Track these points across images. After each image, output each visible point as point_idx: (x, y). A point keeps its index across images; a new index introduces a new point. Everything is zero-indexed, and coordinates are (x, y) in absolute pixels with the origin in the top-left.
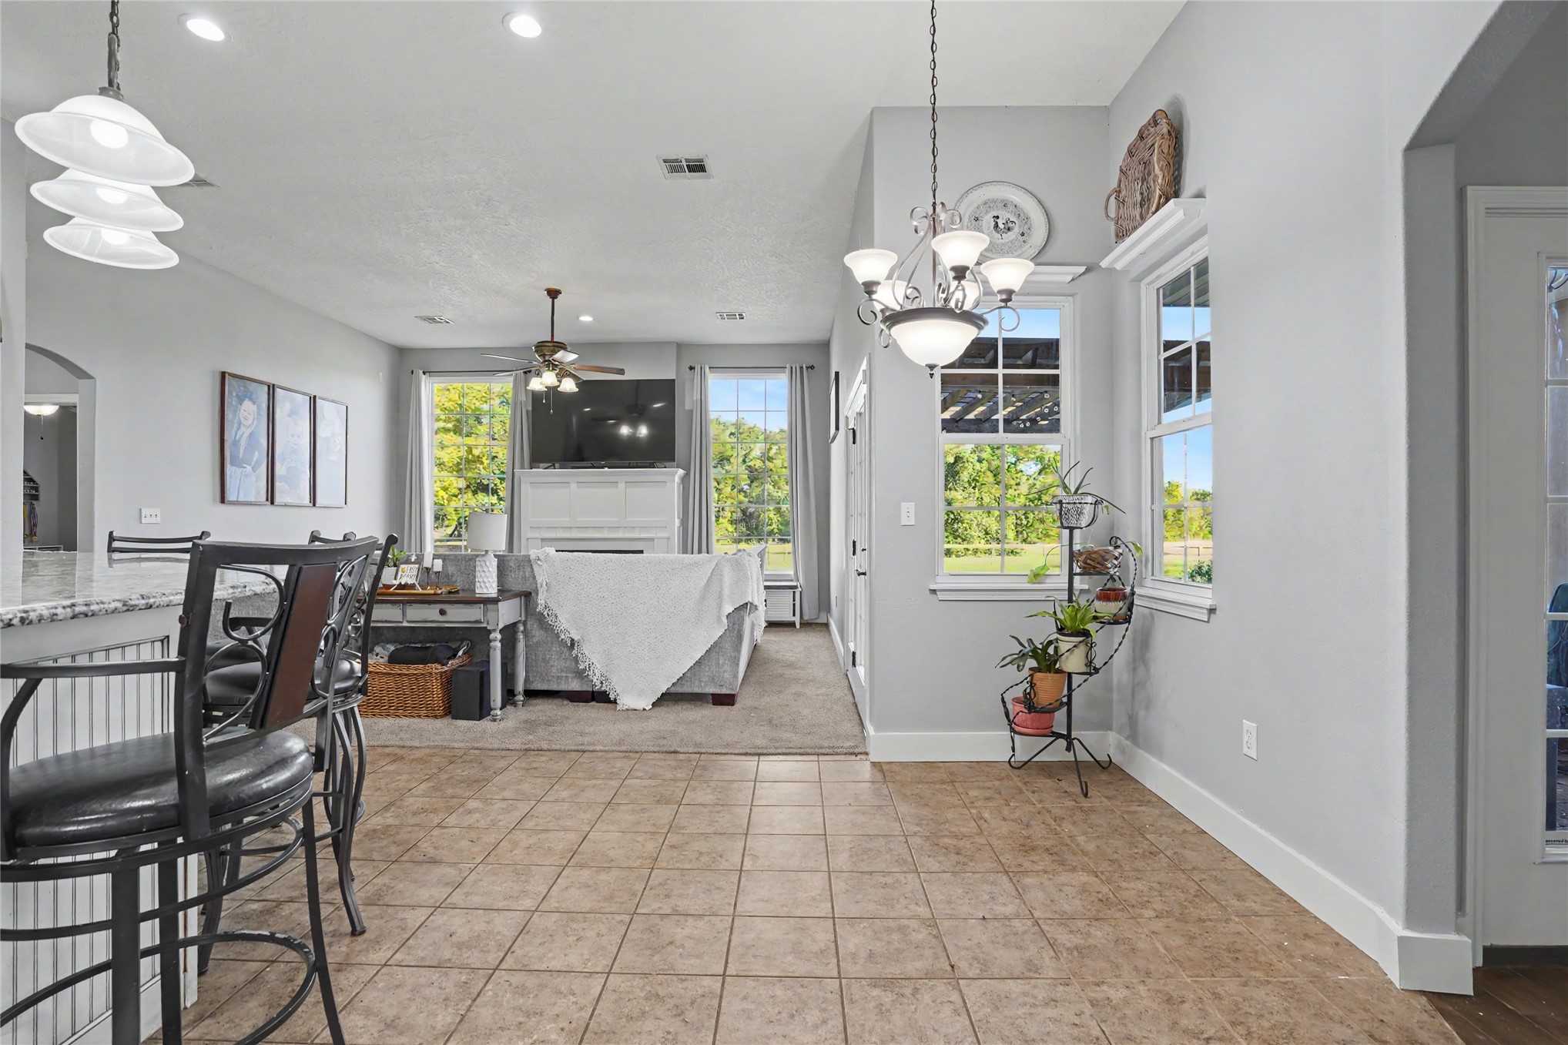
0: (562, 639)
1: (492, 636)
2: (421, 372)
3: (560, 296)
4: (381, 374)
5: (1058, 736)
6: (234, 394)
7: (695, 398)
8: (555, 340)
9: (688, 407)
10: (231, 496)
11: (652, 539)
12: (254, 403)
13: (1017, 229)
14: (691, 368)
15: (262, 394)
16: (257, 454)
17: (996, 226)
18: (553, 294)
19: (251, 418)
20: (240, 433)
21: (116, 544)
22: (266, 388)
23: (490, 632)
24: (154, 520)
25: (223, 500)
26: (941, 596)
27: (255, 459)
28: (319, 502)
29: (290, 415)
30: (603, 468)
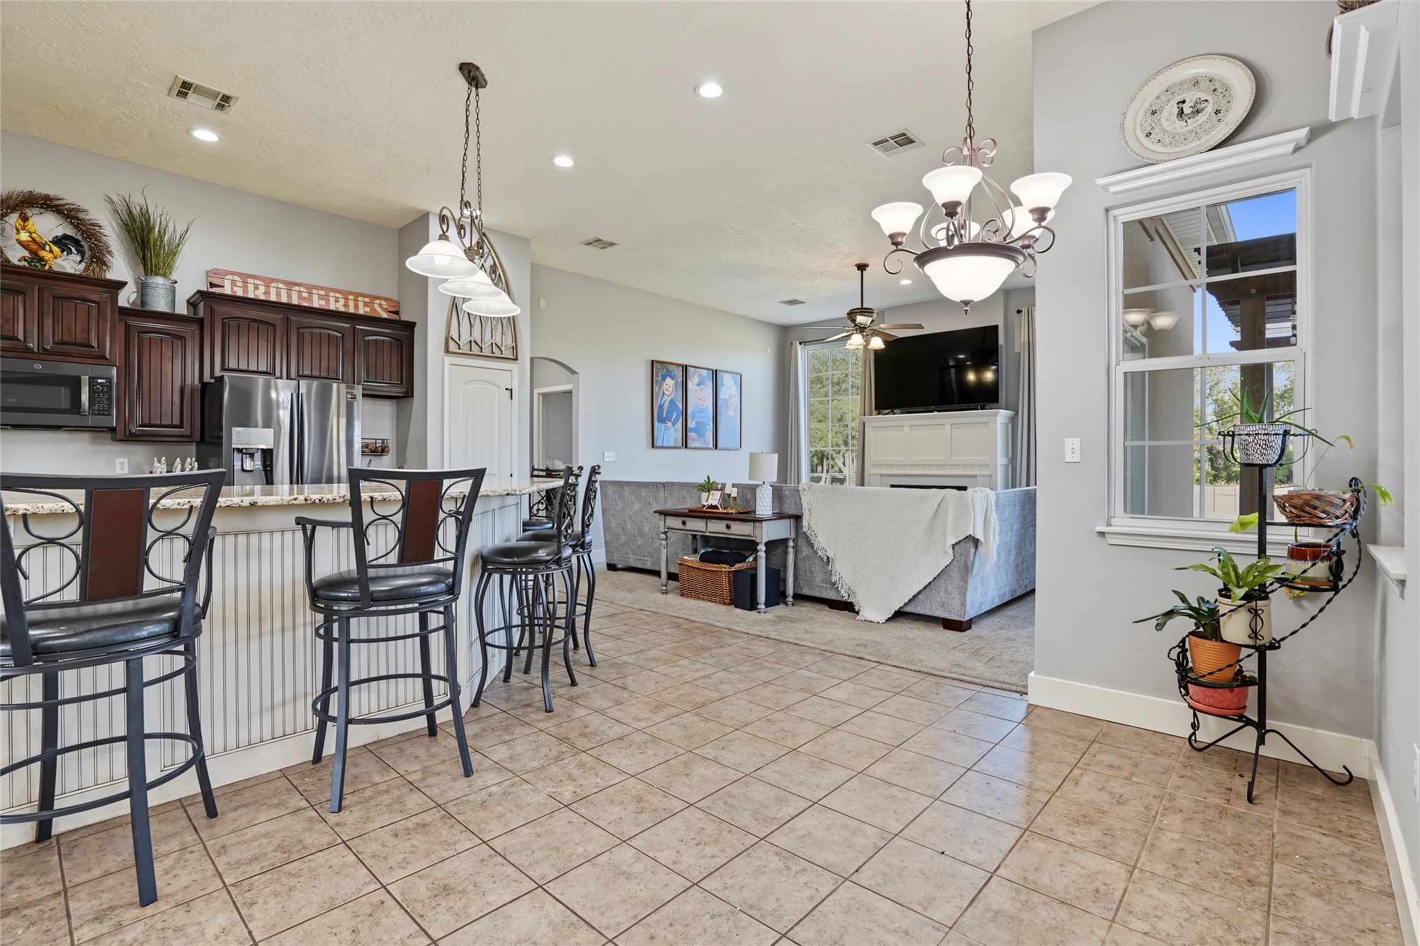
0: (820, 556)
1: (759, 547)
2: (798, 343)
3: (868, 269)
4: (769, 348)
5: (1249, 722)
6: (660, 375)
7: (1022, 341)
8: (864, 307)
9: (1017, 350)
10: (658, 443)
11: (975, 476)
12: (673, 379)
13: (1210, 109)
14: (1019, 312)
15: (678, 373)
16: (675, 414)
17: (1181, 112)
18: (862, 267)
19: (671, 389)
20: (664, 399)
21: (536, 473)
22: (681, 368)
23: (757, 544)
24: (611, 459)
25: (653, 447)
26: (1111, 540)
27: (674, 417)
28: (719, 446)
29: (698, 385)
30: (932, 412)
